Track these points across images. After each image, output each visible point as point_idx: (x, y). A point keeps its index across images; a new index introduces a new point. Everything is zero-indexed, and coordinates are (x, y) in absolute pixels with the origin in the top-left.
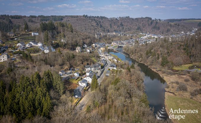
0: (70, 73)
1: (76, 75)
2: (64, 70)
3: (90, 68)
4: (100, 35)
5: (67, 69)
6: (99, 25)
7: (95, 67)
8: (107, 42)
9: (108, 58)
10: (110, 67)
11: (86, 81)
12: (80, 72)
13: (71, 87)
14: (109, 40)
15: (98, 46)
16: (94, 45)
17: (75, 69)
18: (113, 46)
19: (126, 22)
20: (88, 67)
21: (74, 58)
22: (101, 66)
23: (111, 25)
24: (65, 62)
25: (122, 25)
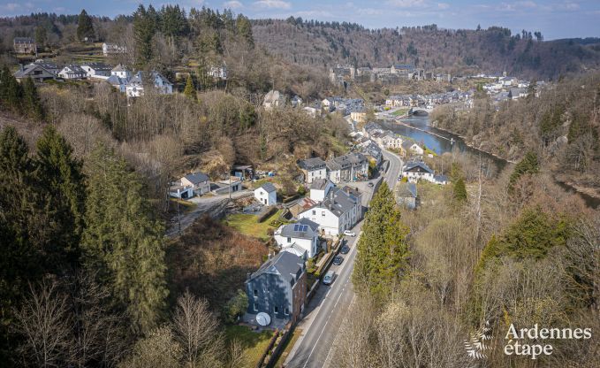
0: (235, 188)
1: (262, 196)
2: (204, 171)
3: (324, 171)
4: (347, 72)
5: (222, 169)
6: (339, 51)
7: (346, 167)
8: (371, 98)
9: (385, 144)
10: (408, 171)
11: (315, 226)
12: (279, 186)
13: (232, 258)
14: (377, 92)
15: (342, 106)
16: (326, 102)
17: (257, 171)
18: (391, 111)
19: (425, 42)
20: (317, 167)
21: (253, 124)
22: (370, 168)
23: (376, 50)
24: (213, 139)
25: (412, 51)
